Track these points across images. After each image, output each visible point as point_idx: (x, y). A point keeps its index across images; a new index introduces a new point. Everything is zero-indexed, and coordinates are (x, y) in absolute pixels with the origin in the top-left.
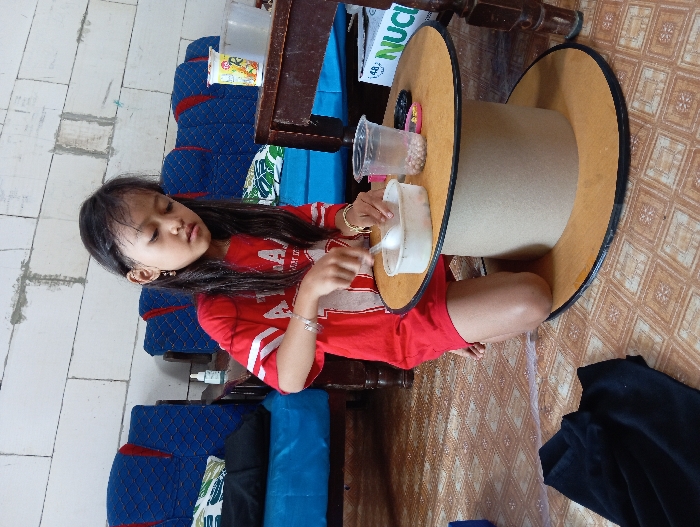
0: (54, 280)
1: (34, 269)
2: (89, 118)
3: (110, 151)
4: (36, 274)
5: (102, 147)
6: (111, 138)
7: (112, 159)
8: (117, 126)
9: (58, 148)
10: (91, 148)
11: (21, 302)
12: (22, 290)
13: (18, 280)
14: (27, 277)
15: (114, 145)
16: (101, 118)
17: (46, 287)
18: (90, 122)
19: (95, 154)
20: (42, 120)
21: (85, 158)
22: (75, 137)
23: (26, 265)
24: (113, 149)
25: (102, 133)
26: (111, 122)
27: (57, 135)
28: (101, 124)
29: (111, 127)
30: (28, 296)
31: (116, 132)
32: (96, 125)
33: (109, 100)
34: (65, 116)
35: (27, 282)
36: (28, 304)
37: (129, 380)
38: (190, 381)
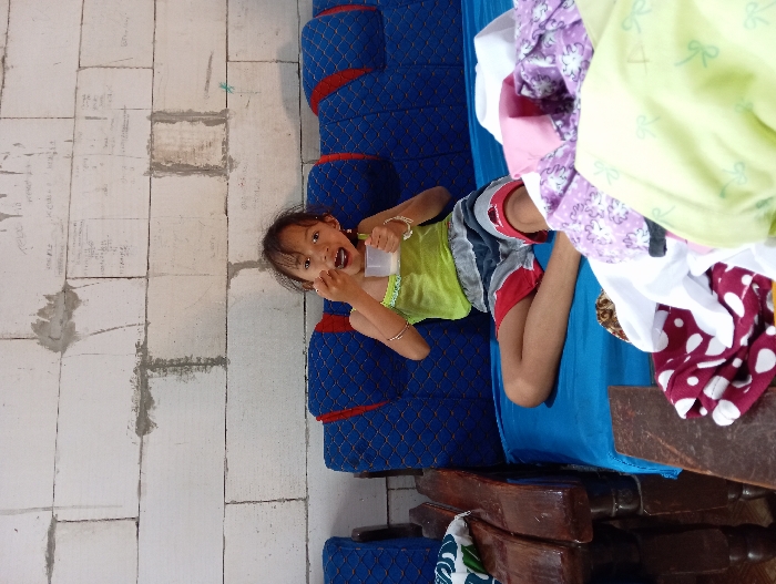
0: (183, 366)
1: (156, 352)
2: (190, 117)
3: (229, 163)
4: (158, 360)
5: (216, 160)
6: (225, 143)
7: (233, 175)
8: (231, 122)
9: (156, 168)
10: (200, 162)
11: (145, 403)
12: (143, 385)
13: (135, 371)
14: (148, 365)
15: (230, 153)
16: (206, 114)
17: (175, 377)
18: (192, 121)
19: (208, 170)
20: (126, 128)
21: (194, 178)
22: (176, 149)
23: (142, 348)
24: (231, 160)
25: (211, 137)
26: (220, 118)
27: (151, 149)
28: (208, 123)
29: (222, 126)
30: (154, 393)
31: (231, 131)
32: (201, 126)
33: (214, 84)
34: (156, 117)
35: (149, 372)
36: (156, 404)
37: (308, 497)
38: (388, 490)
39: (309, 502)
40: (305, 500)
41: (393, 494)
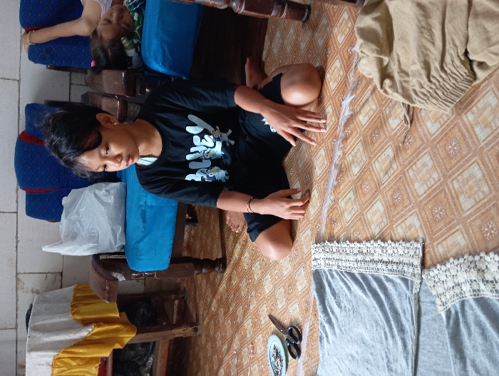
37: (20, 79)
38: (70, 84)
39: (21, 82)
40: (19, 81)
41: (73, 87)
